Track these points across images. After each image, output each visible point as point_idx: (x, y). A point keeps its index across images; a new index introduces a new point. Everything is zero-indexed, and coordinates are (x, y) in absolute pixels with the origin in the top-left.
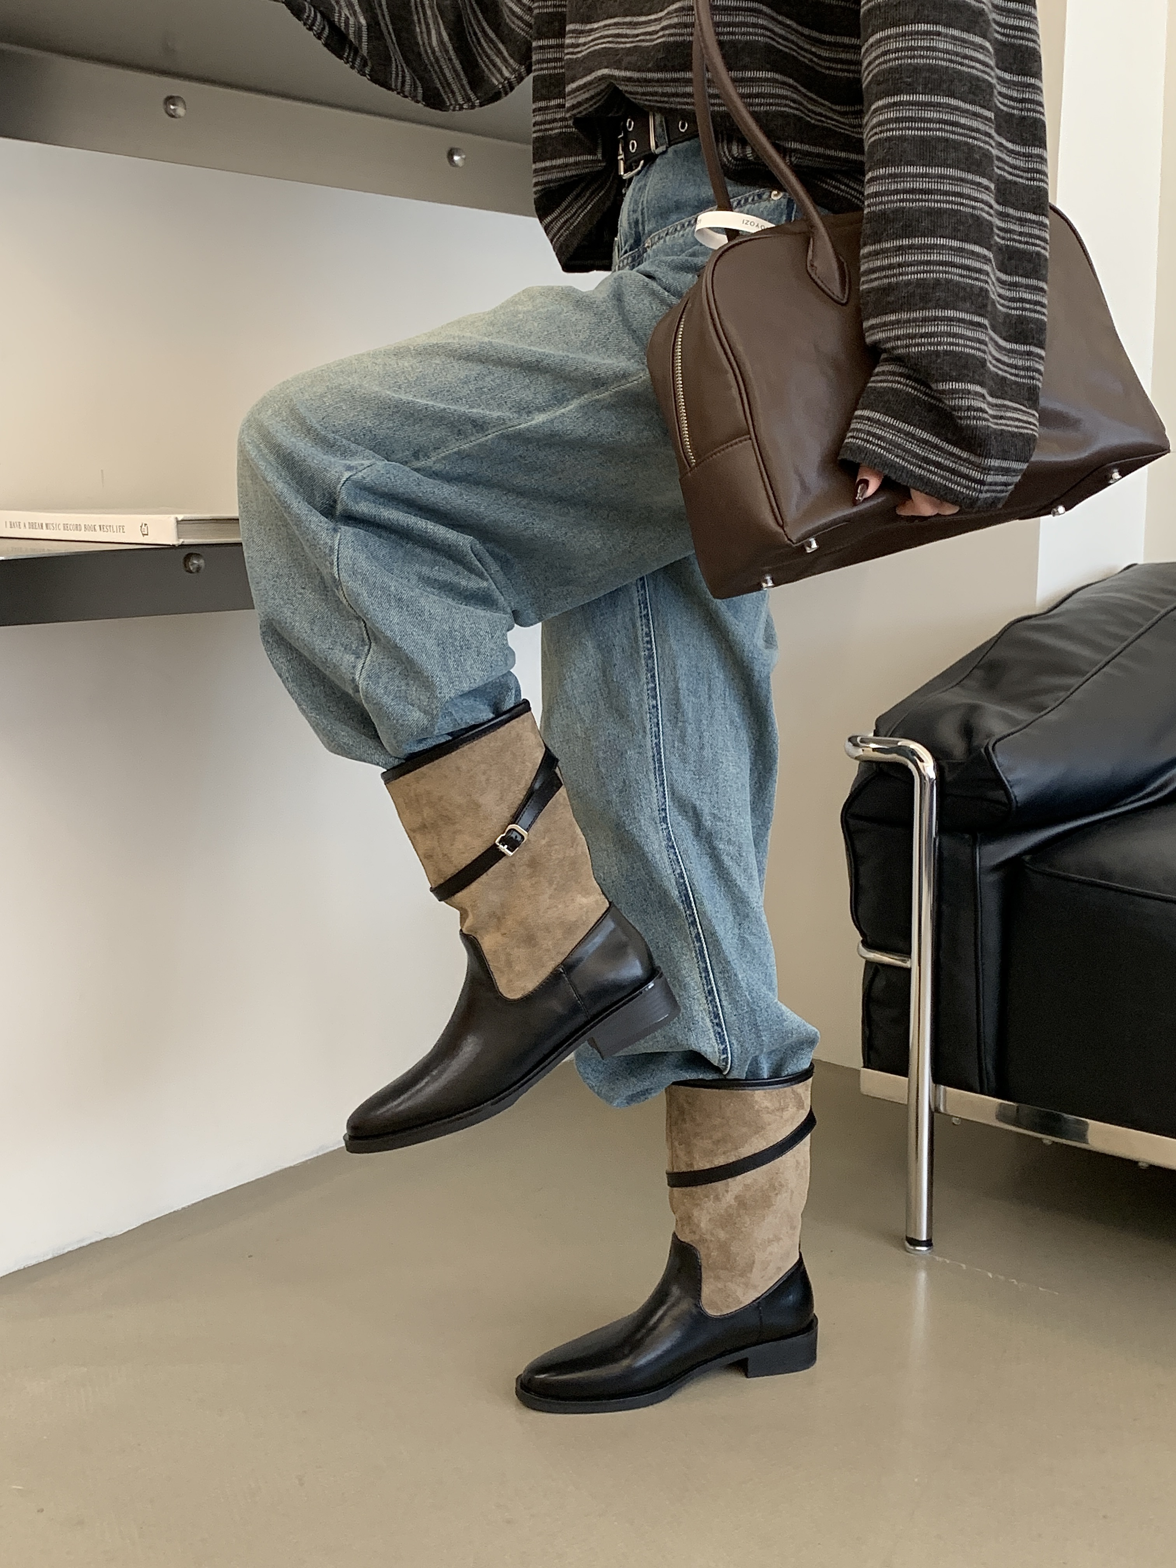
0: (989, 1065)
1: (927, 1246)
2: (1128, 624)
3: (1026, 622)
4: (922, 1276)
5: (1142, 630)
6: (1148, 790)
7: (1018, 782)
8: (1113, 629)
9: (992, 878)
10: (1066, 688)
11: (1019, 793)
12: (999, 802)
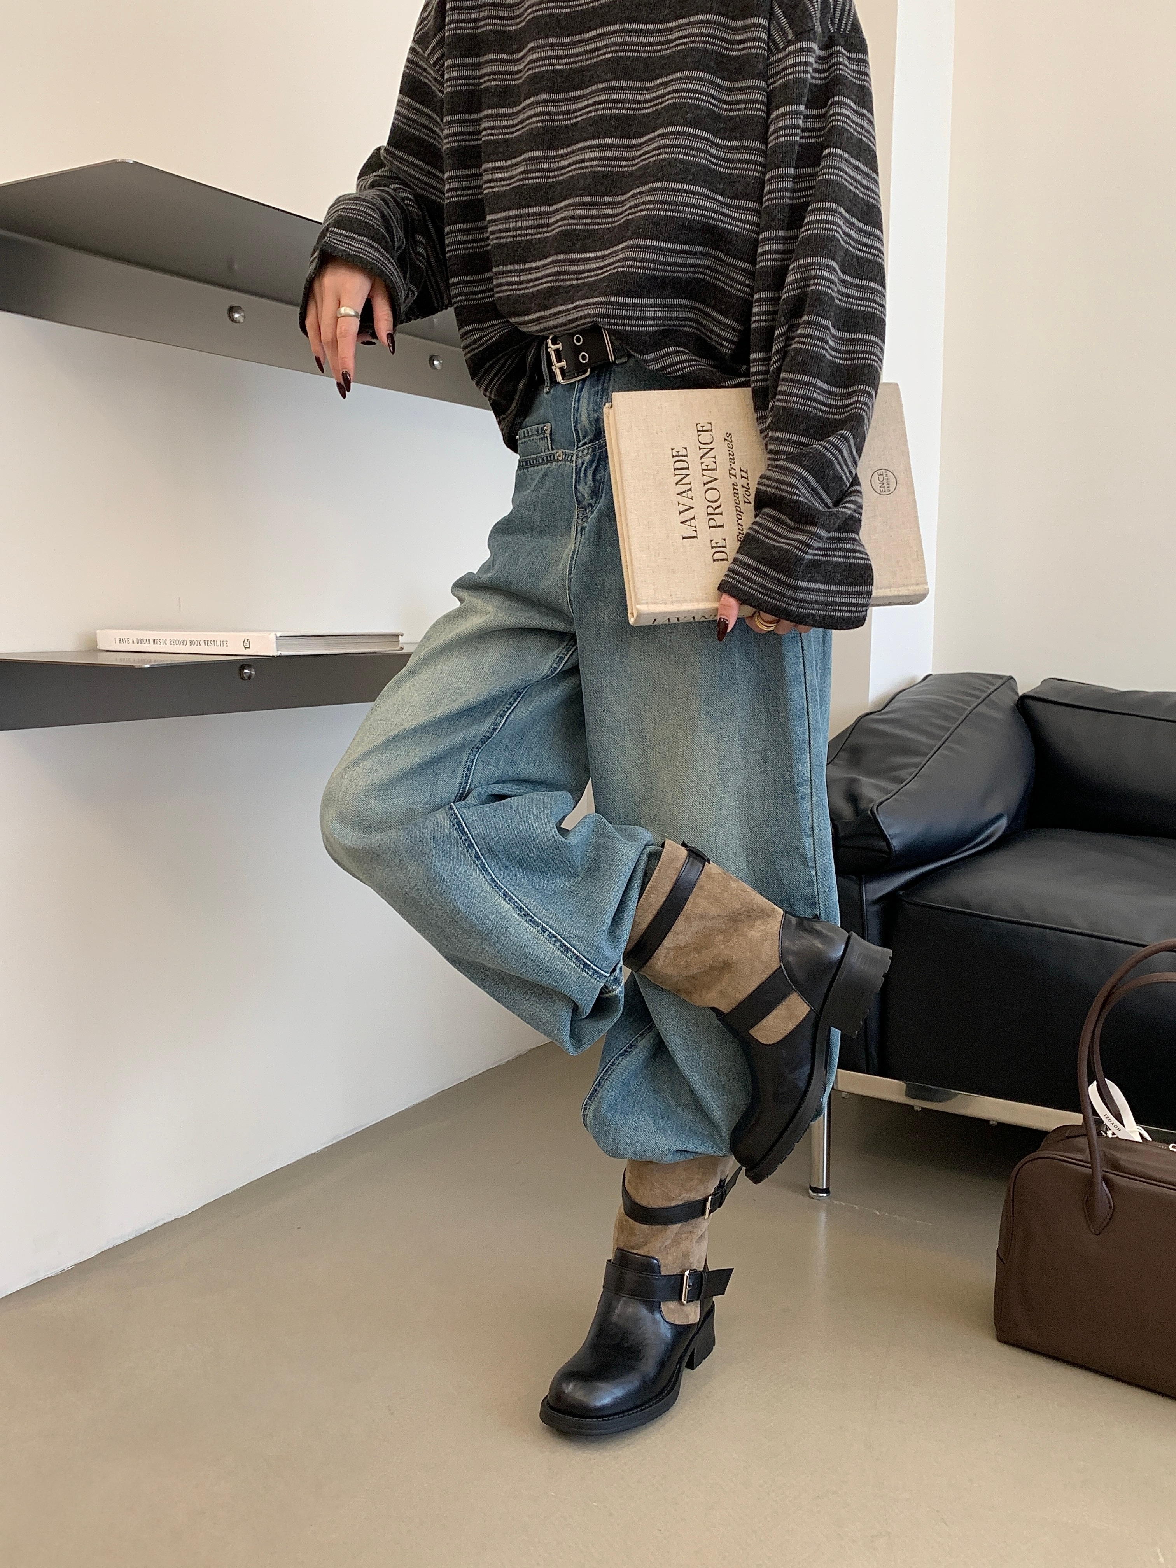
0: (873, 1051)
1: (826, 1193)
2: (946, 718)
3: (871, 716)
4: (823, 1216)
5: (959, 722)
6: (978, 840)
7: (895, 836)
8: (938, 722)
9: (875, 908)
10: (915, 765)
11: (895, 843)
12: (881, 851)
